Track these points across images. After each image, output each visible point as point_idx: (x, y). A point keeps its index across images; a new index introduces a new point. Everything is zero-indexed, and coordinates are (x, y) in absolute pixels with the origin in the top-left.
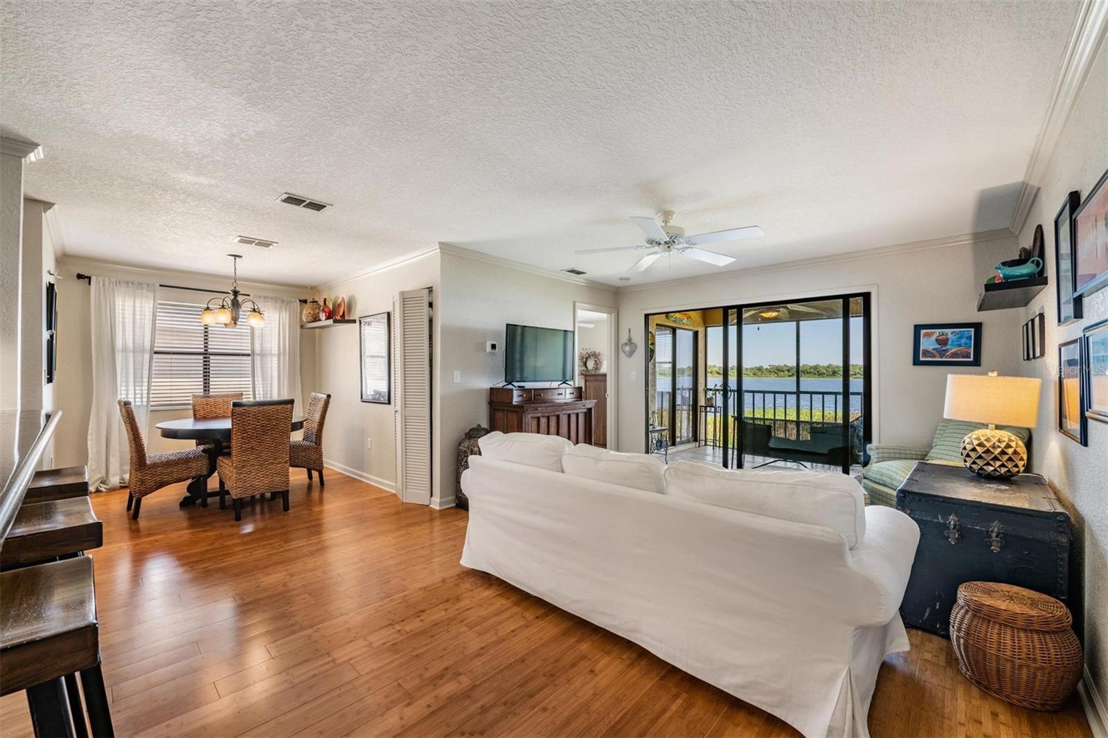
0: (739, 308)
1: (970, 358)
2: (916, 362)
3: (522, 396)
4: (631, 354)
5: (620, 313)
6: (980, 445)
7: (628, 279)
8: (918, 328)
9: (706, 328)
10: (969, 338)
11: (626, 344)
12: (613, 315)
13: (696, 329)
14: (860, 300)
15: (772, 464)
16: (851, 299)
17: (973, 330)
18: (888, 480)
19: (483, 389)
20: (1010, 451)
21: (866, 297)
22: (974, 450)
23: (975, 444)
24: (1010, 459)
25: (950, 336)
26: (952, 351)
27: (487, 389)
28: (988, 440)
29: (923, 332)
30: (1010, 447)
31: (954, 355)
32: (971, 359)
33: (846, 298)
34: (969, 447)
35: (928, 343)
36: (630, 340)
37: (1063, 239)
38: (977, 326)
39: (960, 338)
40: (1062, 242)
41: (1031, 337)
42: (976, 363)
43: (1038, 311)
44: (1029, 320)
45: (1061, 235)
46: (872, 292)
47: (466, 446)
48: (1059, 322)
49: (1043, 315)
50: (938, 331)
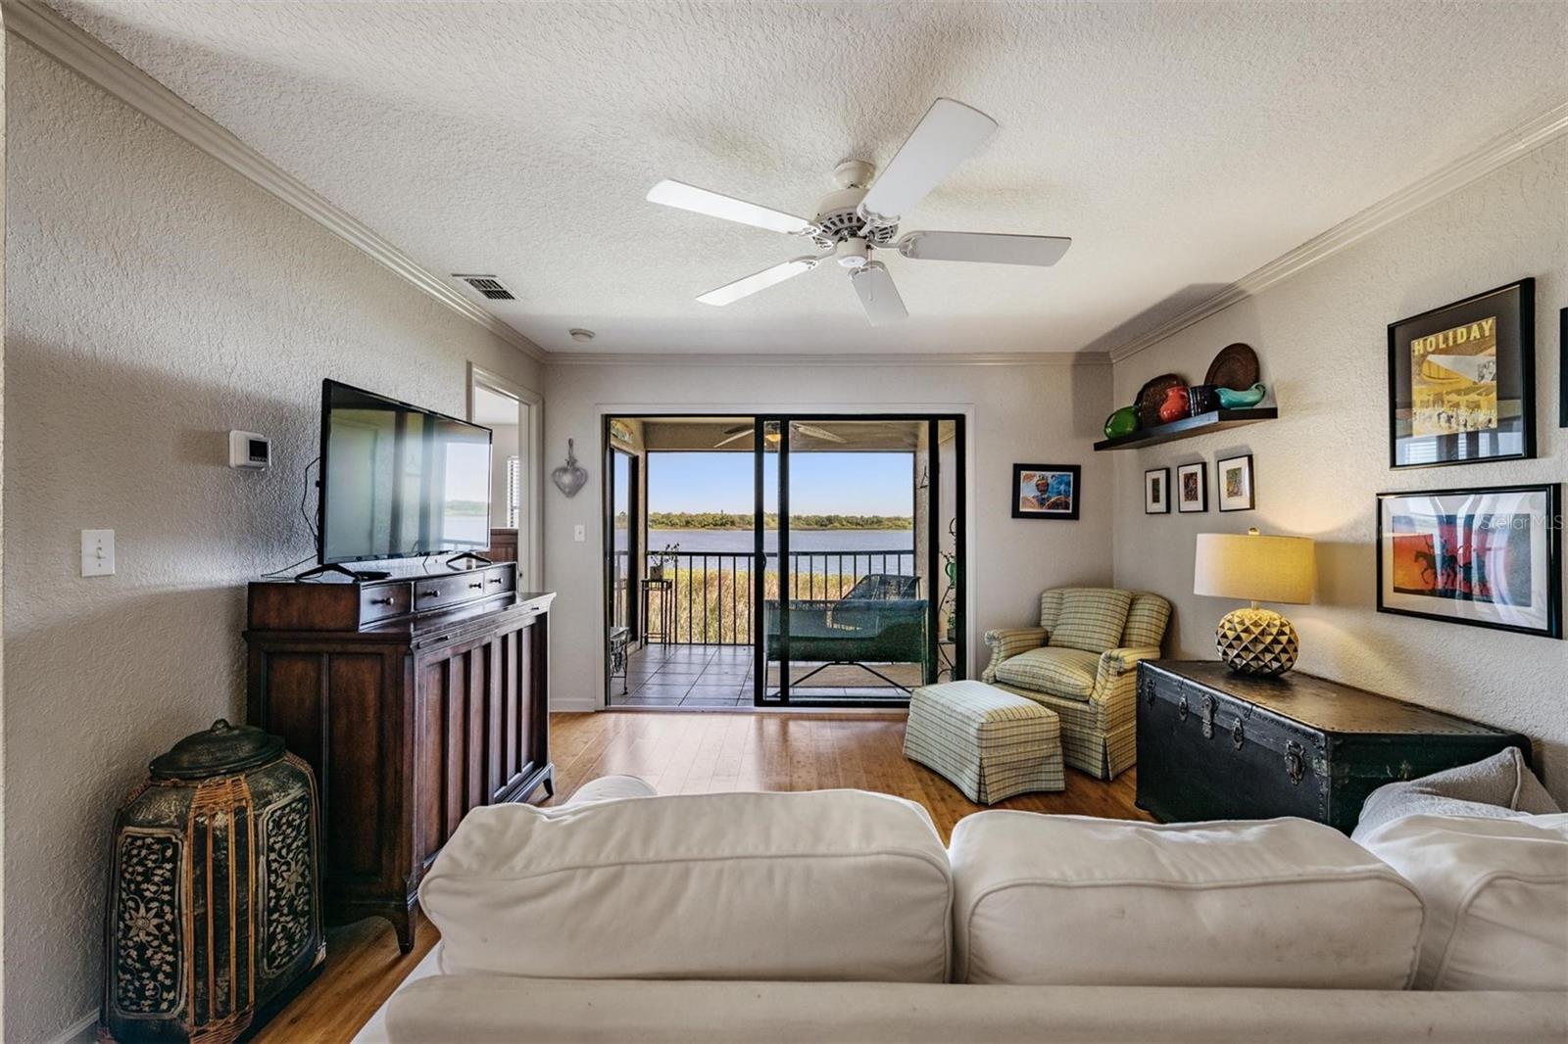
0: (783, 421)
1: (1068, 509)
3: (386, 602)
4: (573, 491)
5: (547, 405)
6: (1247, 630)
7: (589, 335)
8: (1018, 468)
9: (647, 452)
10: (1068, 484)
11: (564, 470)
12: (534, 408)
13: (636, 454)
14: (952, 423)
16: (940, 422)
17: (1072, 474)
18: (1048, 684)
19: (220, 590)
20: (1284, 639)
21: (960, 420)
22: (1238, 638)
23: (1239, 630)
24: (1284, 650)
25: (1050, 481)
26: (1052, 500)
27: (239, 588)
28: (1256, 624)
29: (1023, 473)
30: (1284, 633)
31: (1055, 505)
32: (1070, 511)
33: (934, 420)
34: (1231, 634)
35: (1029, 491)
36: (572, 462)
37: (1438, 351)
38: (1076, 470)
39: (1060, 483)
40: (1424, 356)
41: (1186, 485)
42: (1075, 516)
43: (1216, 453)
44: (1168, 465)
45: (1418, 346)
46: (966, 414)
47: (168, 821)
48: (1393, 464)
49: (1250, 458)
50: (1038, 473)
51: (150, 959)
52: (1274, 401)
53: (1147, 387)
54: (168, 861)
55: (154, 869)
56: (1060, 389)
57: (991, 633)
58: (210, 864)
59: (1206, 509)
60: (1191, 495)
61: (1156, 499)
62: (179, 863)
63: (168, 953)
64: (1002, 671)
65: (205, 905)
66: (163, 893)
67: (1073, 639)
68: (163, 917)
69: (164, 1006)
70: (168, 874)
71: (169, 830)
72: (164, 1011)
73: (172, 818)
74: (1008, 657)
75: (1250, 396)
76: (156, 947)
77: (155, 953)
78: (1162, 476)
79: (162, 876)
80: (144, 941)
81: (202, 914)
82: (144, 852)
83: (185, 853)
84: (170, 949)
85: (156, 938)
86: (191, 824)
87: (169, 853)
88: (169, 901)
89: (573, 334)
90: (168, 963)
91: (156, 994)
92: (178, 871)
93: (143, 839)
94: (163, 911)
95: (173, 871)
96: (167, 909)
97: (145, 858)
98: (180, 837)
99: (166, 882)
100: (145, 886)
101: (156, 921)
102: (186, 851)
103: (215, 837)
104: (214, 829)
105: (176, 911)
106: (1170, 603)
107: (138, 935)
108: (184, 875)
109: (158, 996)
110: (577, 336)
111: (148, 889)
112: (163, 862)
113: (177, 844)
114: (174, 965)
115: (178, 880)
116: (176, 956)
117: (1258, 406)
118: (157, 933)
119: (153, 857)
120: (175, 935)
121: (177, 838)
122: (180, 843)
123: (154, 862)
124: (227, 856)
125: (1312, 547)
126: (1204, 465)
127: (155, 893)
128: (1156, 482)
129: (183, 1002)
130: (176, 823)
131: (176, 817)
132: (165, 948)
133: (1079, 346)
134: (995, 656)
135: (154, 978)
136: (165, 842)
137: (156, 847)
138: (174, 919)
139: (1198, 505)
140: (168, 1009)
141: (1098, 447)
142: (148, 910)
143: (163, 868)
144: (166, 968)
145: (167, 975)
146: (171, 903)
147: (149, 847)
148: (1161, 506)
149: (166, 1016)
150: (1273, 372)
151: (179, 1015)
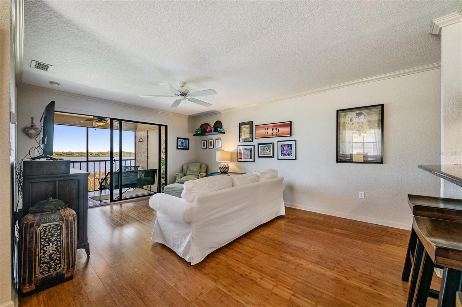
0: (120, 121)
1: (187, 147)
2: (177, 148)
5: (20, 103)
8: (178, 139)
14: (164, 127)
15: (128, 191)
20: (228, 167)
21: (166, 127)
22: (223, 167)
24: (228, 169)
25: (184, 142)
26: (184, 145)
29: (179, 140)
31: (185, 147)
33: (160, 126)
34: (222, 167)
35: (180, 143)
36: (33, 125)
37: (244, 128)
38: (188, 139)
39: (186, 142)
40: (243, 128)
41: (210, 144)
42: (188, 149)
43: (215, 138)
44: (206, 140)
45: (242, 126)
46: (168, 125)
47: (58, 220)
48: (239, 142)
49: (221, 139)
50: (182, 140)
51: (53, 257)
52: (224, 131)
53: (202, 125)
54: (59, 230)
55: (55, 233)
56: (185, 123)
57: (176, 174)
58: (69, 229)
59: (213, 148)
60: (211, 145)
61: (204, 146)
62: (62, 230)
63: (59, 254)
64: (180, 181)
65: (69, 240)
66: (58, 238)
67: (191, 173)
68: (58, 245)
69: (58, 268)
70: (59, 233)
71: (59, 222)
72: (57, 270)
73: (59, 219)
74: (180, 178)
75: (221, 130)
76: (55, 254)
77: (55, 255)
78: (205, 142)
79: (57, 234)
80: (51, 253)
81: (68, 242)
82: (51, 229)
83: (63, 227)
84: (59, 253)
85: (55, 251)
86: (64, 219)
87: (59, 228)
88: (59, 240)
89: (51, 83)
90: (58, 257)
91: (55, 266)
92: (62, 232)
93: (51, 226)
94: (57, 243)
95: (60, 232)
96: (59, 242)
97: (51, 231)
98: (62, 223)
99: (58, 235)
100: (52, 238)
101: (55, 247)
102: (64, 226)
103: (70, 222)
104: (70, 220)
105: (61, 243)
106: (207, 165)
107: (49, 252)
108: (63, 233)
109: (56, 266)
110: (52, 84)
111: (53, 239)
112: (57, 231)
113: (61, 225)
114: (60, 257)
115: (62, 234)
116: (61, 255)
117: (222, 132)
118: (56, 250)
119: (54, 230)
120: (61, 249)
121: (61, 223)
122: (62, 225)
123: (54, 231)
124: (73, 226)
125: (230, 153)
126: (213, 140)
127: (55, 239)
128: (204, 143)
129: (63, 266)
130: (60, 220)
131: (60, 218)
132: (58, 253)
133: (189, 115)
134: (177, 178)
135: (54, 262)
136: (57, 225)
137: (55, 227)
138: (61, 245)
139: (212, 147)
140: (59, 269)
141: (194, 135)
142: (53, 244)
143: (57, 232)
144: (58, 258)
145: (58, 260)
146: (60, 241)
147: (53, 227)
148: (205, 147)
149: (58, 271)
150: (224, 126)
151: (62, 270)
